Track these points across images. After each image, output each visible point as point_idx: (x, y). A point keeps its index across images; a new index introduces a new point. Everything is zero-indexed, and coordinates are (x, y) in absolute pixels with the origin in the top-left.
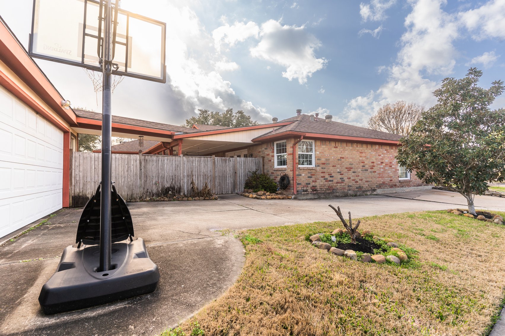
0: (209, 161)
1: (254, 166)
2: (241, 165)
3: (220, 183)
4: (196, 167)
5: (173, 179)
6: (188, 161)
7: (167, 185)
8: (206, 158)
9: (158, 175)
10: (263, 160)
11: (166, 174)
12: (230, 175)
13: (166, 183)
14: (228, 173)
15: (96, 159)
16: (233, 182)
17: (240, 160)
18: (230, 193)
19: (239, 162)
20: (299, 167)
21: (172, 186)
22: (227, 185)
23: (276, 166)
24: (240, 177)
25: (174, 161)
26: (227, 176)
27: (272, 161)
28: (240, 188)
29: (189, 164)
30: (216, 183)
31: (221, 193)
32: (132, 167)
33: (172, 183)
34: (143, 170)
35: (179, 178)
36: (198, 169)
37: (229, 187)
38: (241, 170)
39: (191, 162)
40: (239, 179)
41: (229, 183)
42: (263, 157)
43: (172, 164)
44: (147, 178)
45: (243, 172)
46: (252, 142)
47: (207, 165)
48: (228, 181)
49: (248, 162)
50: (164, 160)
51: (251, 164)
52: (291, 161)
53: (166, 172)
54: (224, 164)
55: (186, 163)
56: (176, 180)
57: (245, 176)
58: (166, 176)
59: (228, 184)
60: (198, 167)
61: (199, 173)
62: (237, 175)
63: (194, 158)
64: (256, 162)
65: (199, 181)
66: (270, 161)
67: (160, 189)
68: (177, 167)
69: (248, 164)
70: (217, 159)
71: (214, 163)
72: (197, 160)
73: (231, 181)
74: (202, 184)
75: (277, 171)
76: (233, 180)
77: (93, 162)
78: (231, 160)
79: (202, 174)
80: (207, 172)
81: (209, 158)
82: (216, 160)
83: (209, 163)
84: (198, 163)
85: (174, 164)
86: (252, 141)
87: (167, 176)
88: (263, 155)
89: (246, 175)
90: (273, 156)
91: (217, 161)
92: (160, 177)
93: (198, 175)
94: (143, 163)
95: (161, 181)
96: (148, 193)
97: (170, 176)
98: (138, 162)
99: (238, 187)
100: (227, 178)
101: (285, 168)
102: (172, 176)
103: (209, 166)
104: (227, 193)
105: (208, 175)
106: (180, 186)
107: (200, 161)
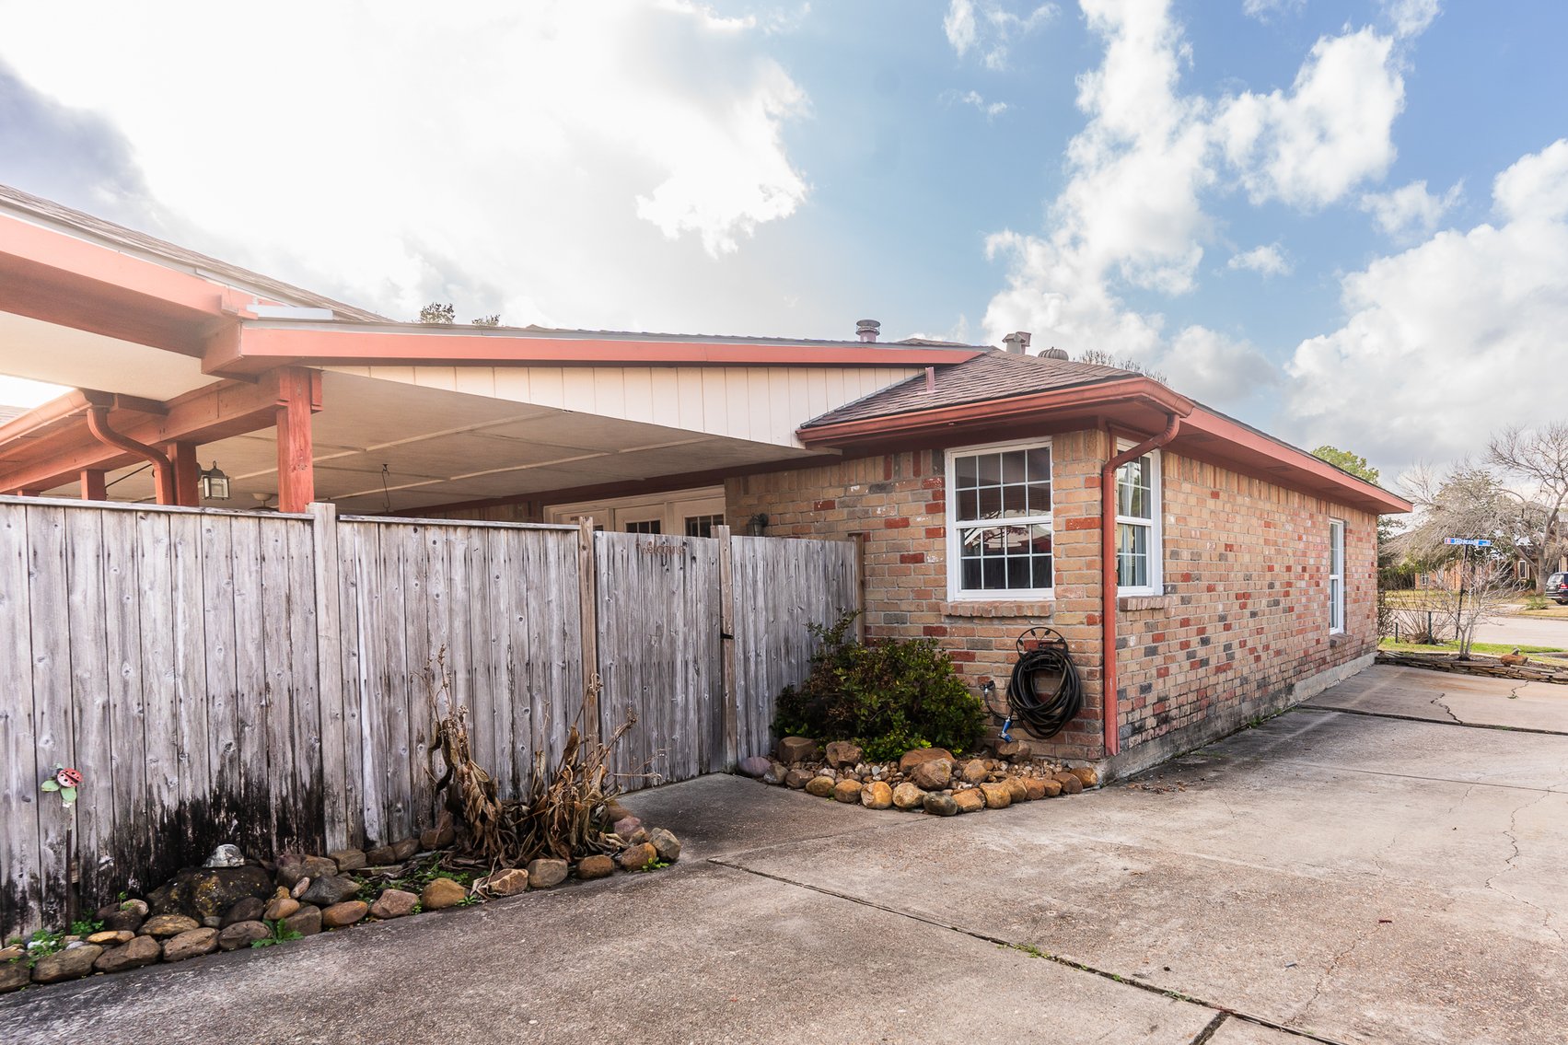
0: (552, 558)
1: (817, 590)
2: (755, 582)
3: (629, 711)
4: (458, 608)
5: (240, 725)
6: (381, 562)
7: (180, 788)
8: (530, 538)
9: (64, 698)
10: (862, 554)
11: (164, 682)
12: (690, 657)
13: (166, 767)
14: (680, 642)
16: (712, 699)
17: (749, 554)
18: (694, 770)
19: (743, 566)
20: (1124, 602)
21: (236, 782)
22: (673, 722)
23: (956, 593)
24: (747, 659)
25: (245, 563)
26: (672, 665)
27: (931, 559)
28: (749, 733)
29: (392, 582)
30: (607, 715)
33: (234, 761)
35: (306, 704)
36: (468, 624)
37: (686, 736)
38: (751, 617)
39: (411, 569)
40: (746, 673)
41: (686, 709)
42: (862, 538)
43: (229, 589)
45: (762, 627)
46: (797, 445)
47: (542, 591)
48: (680, 698)
49: (787, 566)
51: (803, 581)
52: (1090, 566)
53: (158, 662)
54: (655, 578)
55: (366, 573)
56: (279, 724)
57: (774, 651)
58: (161, 701)
59: (679, 715)
60: (468, 610)
61: (478, 654)
62: (732, 653)
63: (432, 534)
64: (825, 567)
66: (918, 559)
68: (277, 608)
69: (789, 578)
70: (612, 545)
71: (592, 571)
72: (459, 552)
73: (698, 691)
74: (507, 736)
75: (971, 618)
76: (711, 685)
78: (699, 555)
79: (504, 659)
80: (542, 640)
81: (552, 540)
82: (602, 549)
83: (553, 573)
84: (467, 578)
85: (248, 584)
86: (800, 435)
87: (176, 701)
88: (855, 526)
89: (778, 651)
90: (937, 533)
91: (612, 560)
92: (94, 714)
93: (470, 671)
95: (106, 757)
97: (209, 699)
99: (741, 725)
100: (673, 675)
101: (1043, 607)
102: (235, 697)
103: (554, 595)
104: (679, 772)
105: (547, 666)
106: (319, 775)
107: (487, 560)
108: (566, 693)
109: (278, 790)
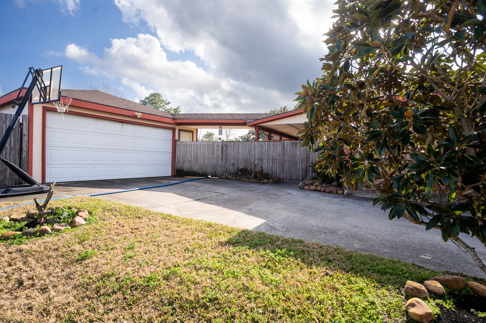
0: (278, 145)
3: (289, 167)
5: (246, 162)
6: (259, 146)
7: (241, 167)
8: (275, 142)
9: (234, 158)
11: (240, 157)
12: (301, 160)
13: (240, 165)
14: (298, 158)
15: (190, 146)
16: (305, 168)
18: (301, 179)
21: (245, 167)
22: (297, 171)
25: (247, 146)
26: (297, 161)
29: (260, 148)
30: (285, 167)
31: (290, 178)
32: (216, 151)
33: (245, 165)
34: (224, 153)
35: (251, 160)
36: (267, 153)
37: (299, 173)
39: (262, 146)
41: (299, 169)
43: (246, 148)
44: (226, 160)
48: (298, 167)
50: (239, 146)
53: (240, 155)
54: (295, 148)
55: (257, 147)
56: (249, 162)
58: (240, 159)
60: (267, 151)
61: (268, 157)
63: (264, 142)
65: (269, 165)
67: (236, 169)
68: (249, 150)
70: (287, 142)
71: (284, 146)
72: (267, 144)
73: (302, 166)
76: (305, 166)
77: (188, 148)
79: (272, 158)
80: (277, 156)
81: (278, 142)
82: (285, 143)
83: (278, 147)
85: (247, 148)
91: (287, 145)
92: (236, 159)
93: (267, 159)
94: (224, 148)
95: (236, 163)
96: (227, 172)
97: (244, 159)
98: (220, 147)
99: (310, 173)
100: (297, 163)
102: (246, 159)
103: (278, 150)
104: (298, 179)
105: (277, 159)
106: (252, 168)
107: (270, 145)
108: (279, 163)
109: (248, 169)
